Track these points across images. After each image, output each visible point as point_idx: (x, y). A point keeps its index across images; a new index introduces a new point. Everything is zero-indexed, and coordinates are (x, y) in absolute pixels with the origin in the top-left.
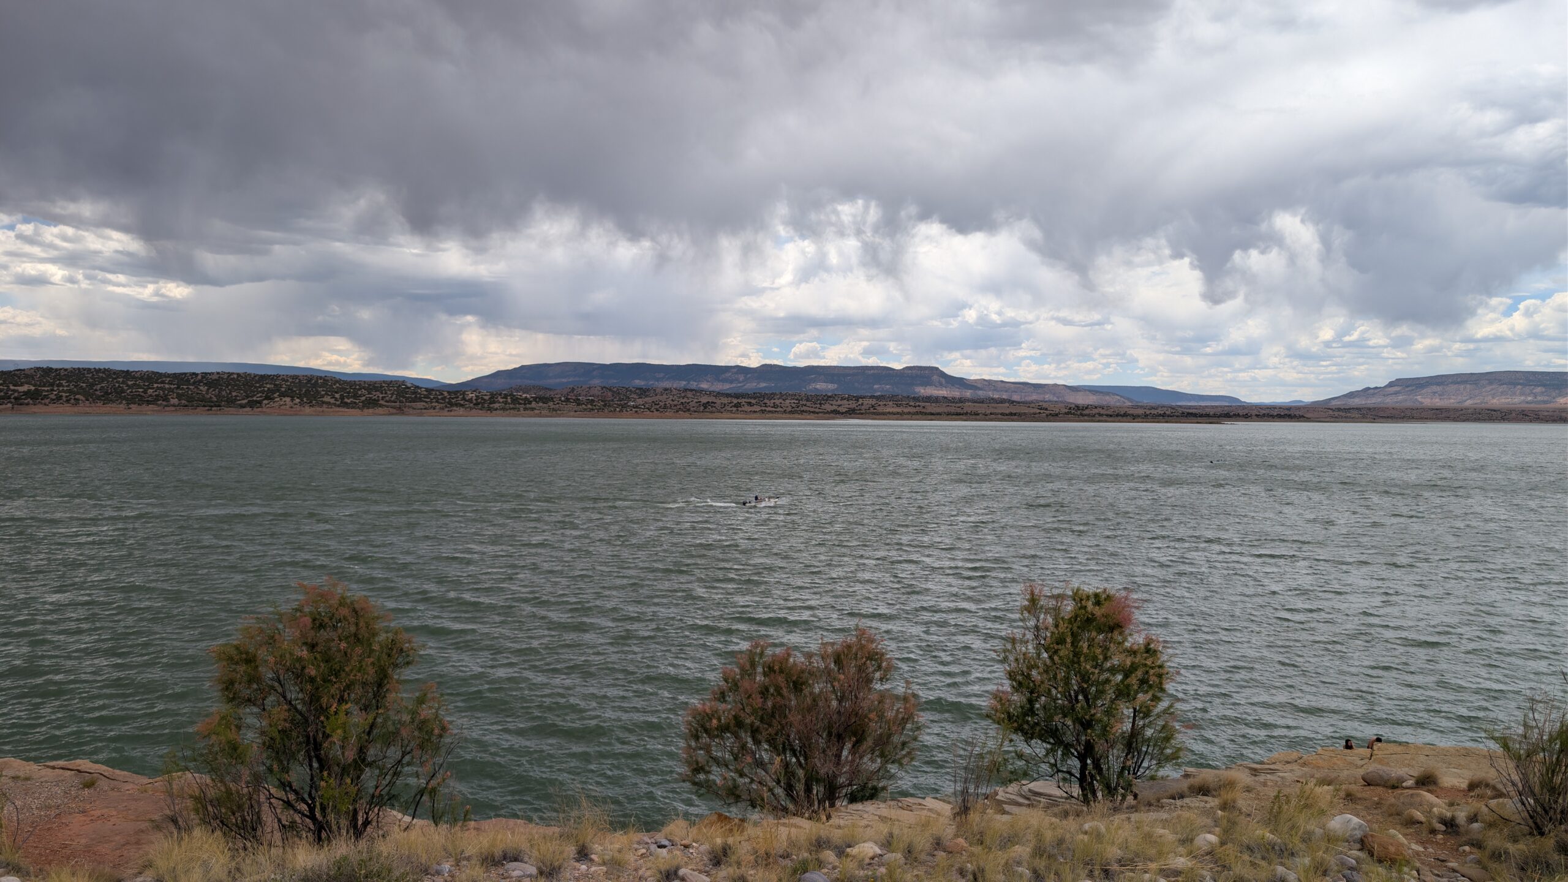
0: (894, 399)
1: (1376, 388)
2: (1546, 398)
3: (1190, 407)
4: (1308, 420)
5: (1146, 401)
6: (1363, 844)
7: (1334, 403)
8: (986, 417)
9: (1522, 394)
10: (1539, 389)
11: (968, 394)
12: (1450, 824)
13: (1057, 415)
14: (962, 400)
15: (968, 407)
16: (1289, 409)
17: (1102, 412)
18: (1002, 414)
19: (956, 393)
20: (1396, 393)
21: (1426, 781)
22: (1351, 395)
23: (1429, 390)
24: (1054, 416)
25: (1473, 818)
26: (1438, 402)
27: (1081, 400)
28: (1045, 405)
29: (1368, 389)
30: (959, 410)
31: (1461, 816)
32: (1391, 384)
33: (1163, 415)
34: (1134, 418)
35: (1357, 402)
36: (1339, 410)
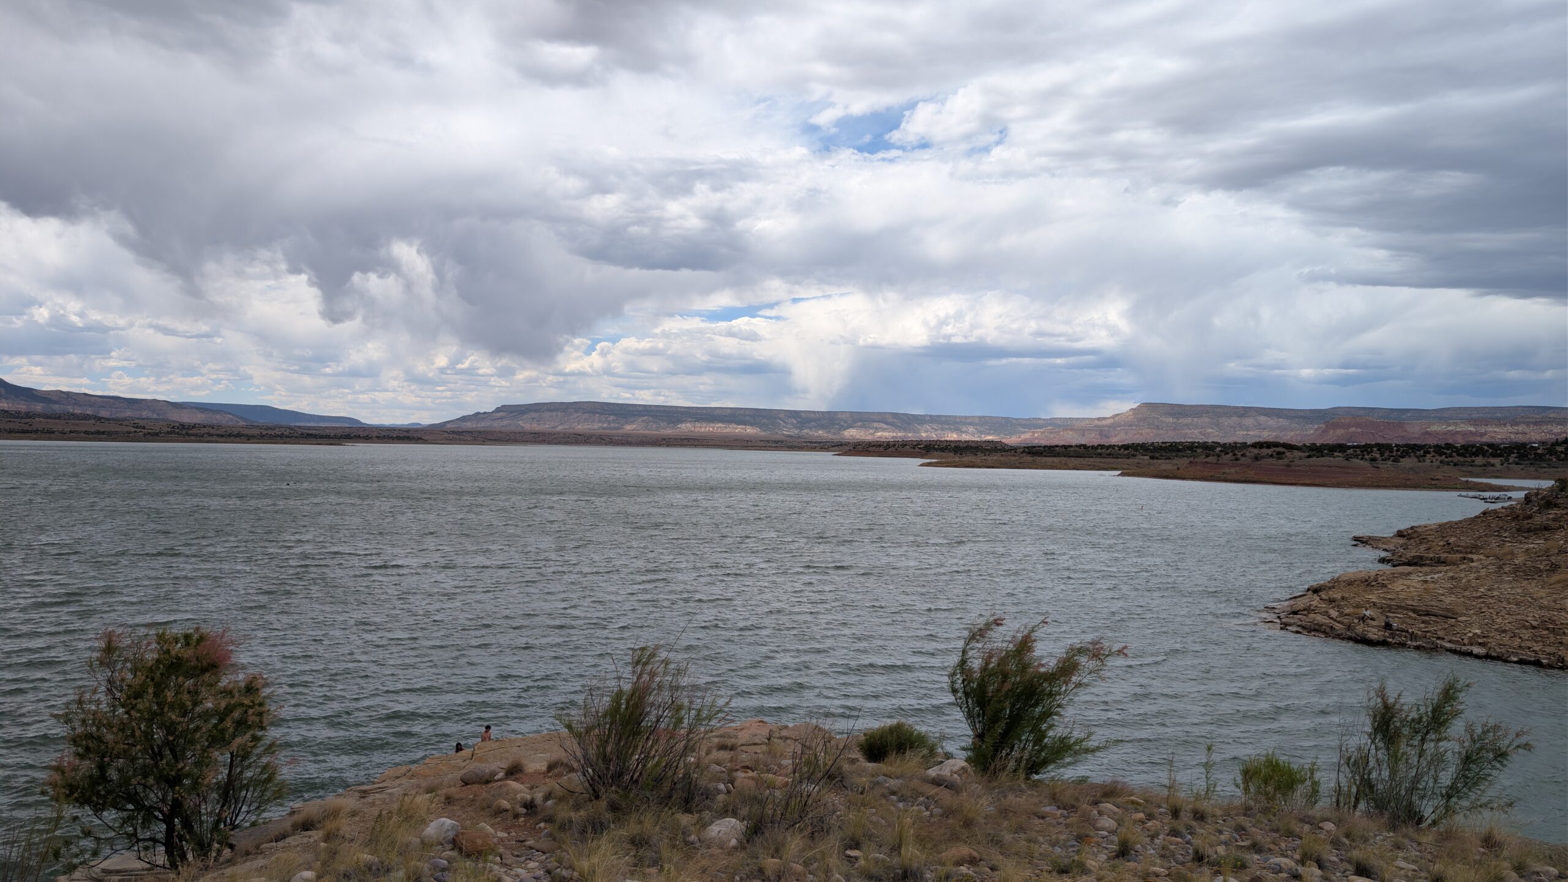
1: (485, 413)
2: (617, 425)
3: (310, 428)
4: (426, 442)
5: (262, 421)
6: (455, 844)
7: (449, 426)
8: (64, 436)
9: (600, 421)
10: (611, 418)
11: (39, 407)
12: (530, 806)
13: (157, 434)
14: (28, 415)
15: (39, 423)
16: (408, 431)
17: (212, 431)
18: (86, 432)
19: (22, 407)
20: (502, 418)
21: (514, 771)
22: (464, 419)
23: (528, 416)
25: (547, 797)
26: (536, 427)
27: (186, 418)
28: (141, 423)
29: (479, 413)
30: (26, 427)
31: (539, 796)
32: (498, 410)
33: (282, 436)
34: (249, 438)
35: (469, 425)
36: (453, 432)
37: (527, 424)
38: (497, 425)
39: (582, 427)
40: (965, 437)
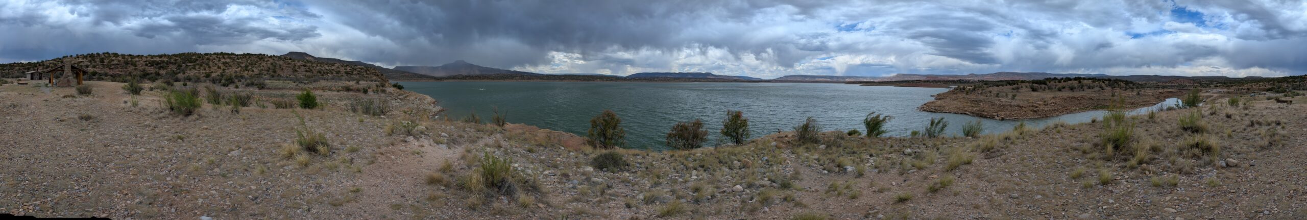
0: (703, 78)
1: (782, 77)
2: (805, 79)
3: (755, 80)
4: (772, 82)
5: (748, 79)
9: (802, 78)
10: (804, 77)
11: (716, 77)
15: (716, 80)
16: (769, 80)
17: (741, 81)
18: (723, 81)
19: (714, 77)
24: (731, 81)
26: (792, 79)
27: (735, 78)
32: (784, 76)
33: (751, 81)
34: (746, 82)
35: (779, 79)
36: (776, 80)
37: (789, 79)
38: (784, 79)
39: (799, 79)
40: (867, 80)
